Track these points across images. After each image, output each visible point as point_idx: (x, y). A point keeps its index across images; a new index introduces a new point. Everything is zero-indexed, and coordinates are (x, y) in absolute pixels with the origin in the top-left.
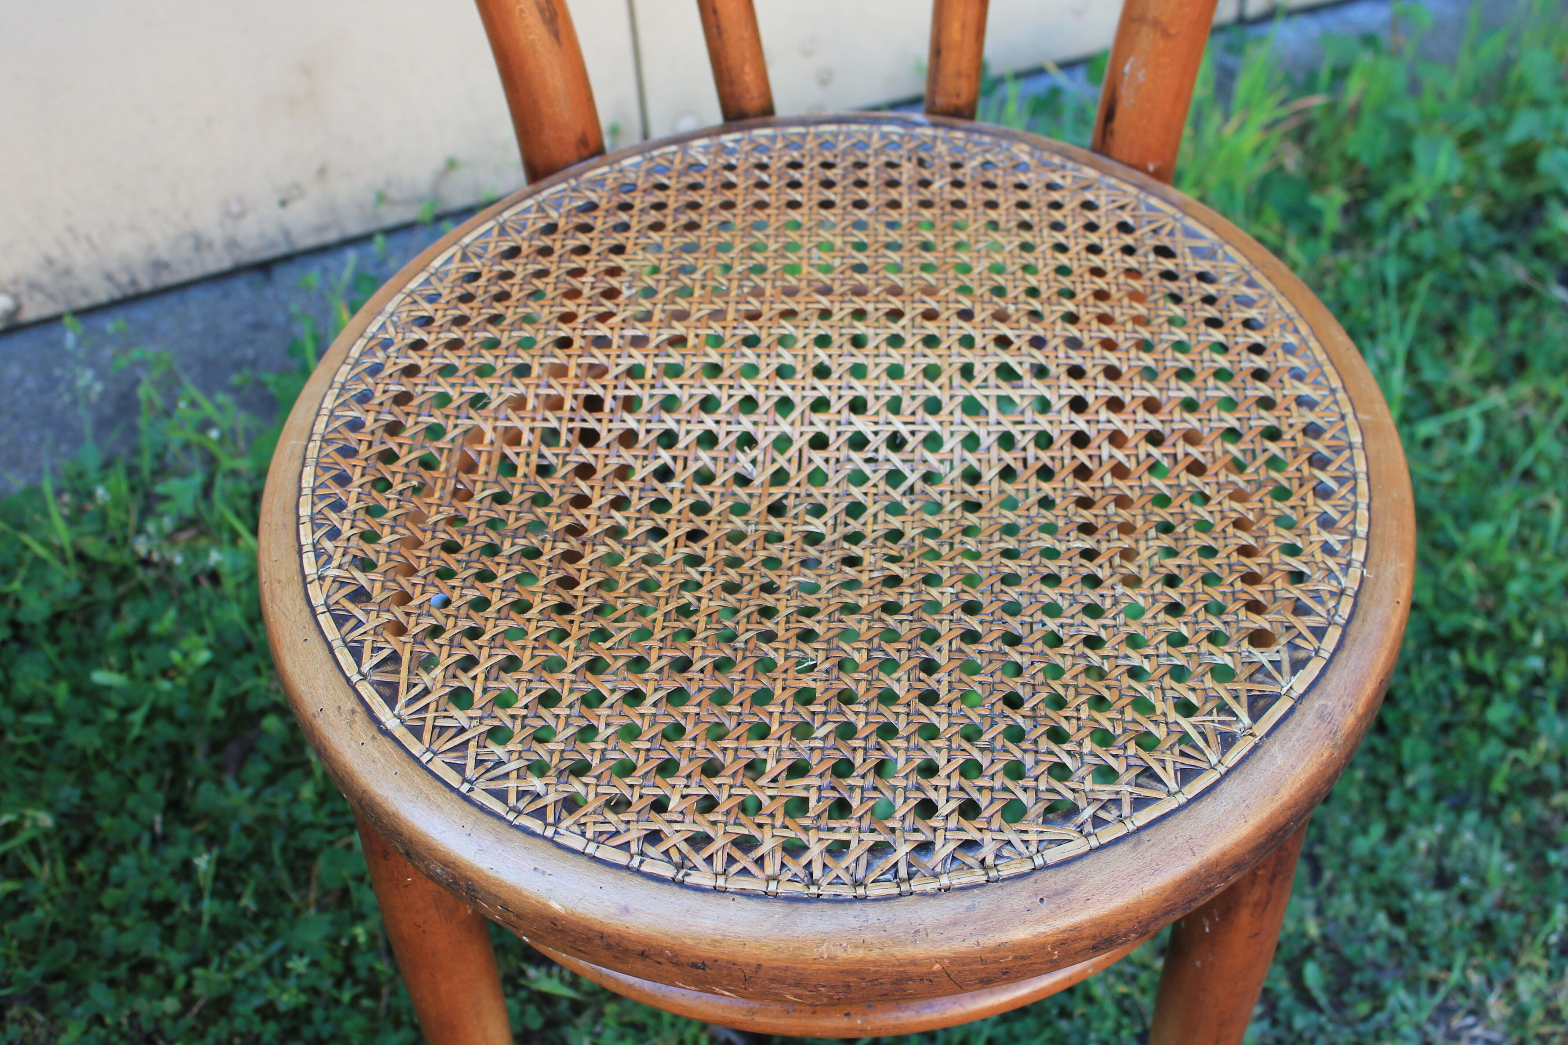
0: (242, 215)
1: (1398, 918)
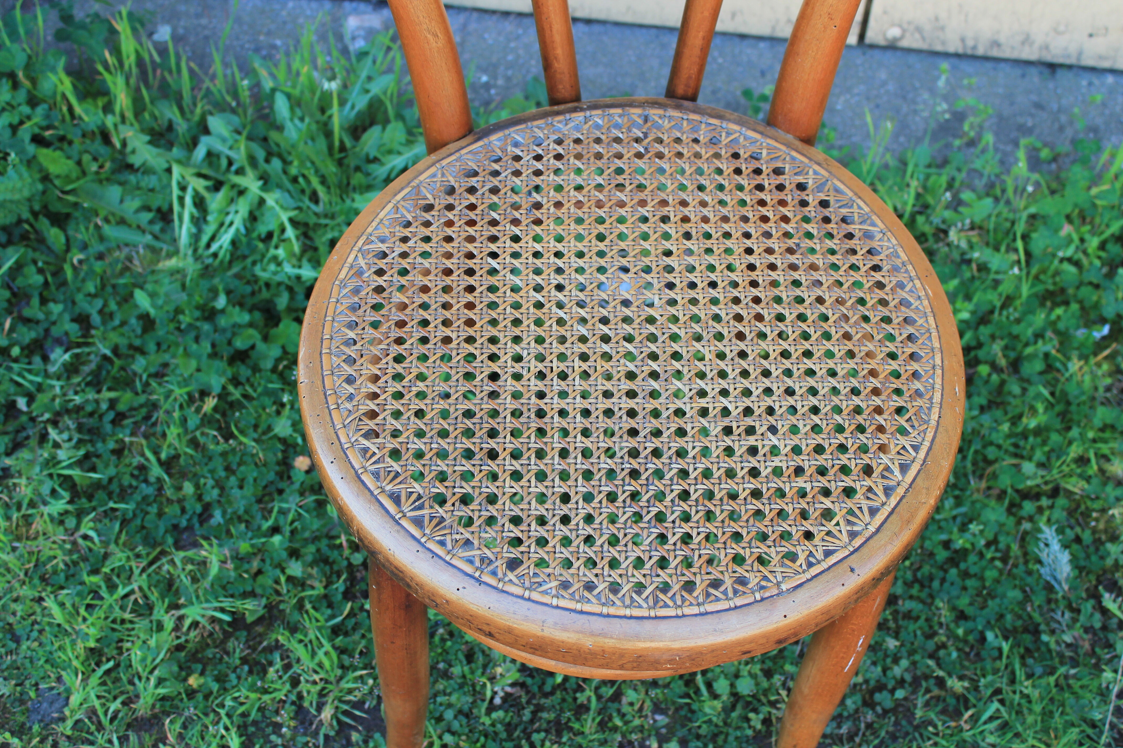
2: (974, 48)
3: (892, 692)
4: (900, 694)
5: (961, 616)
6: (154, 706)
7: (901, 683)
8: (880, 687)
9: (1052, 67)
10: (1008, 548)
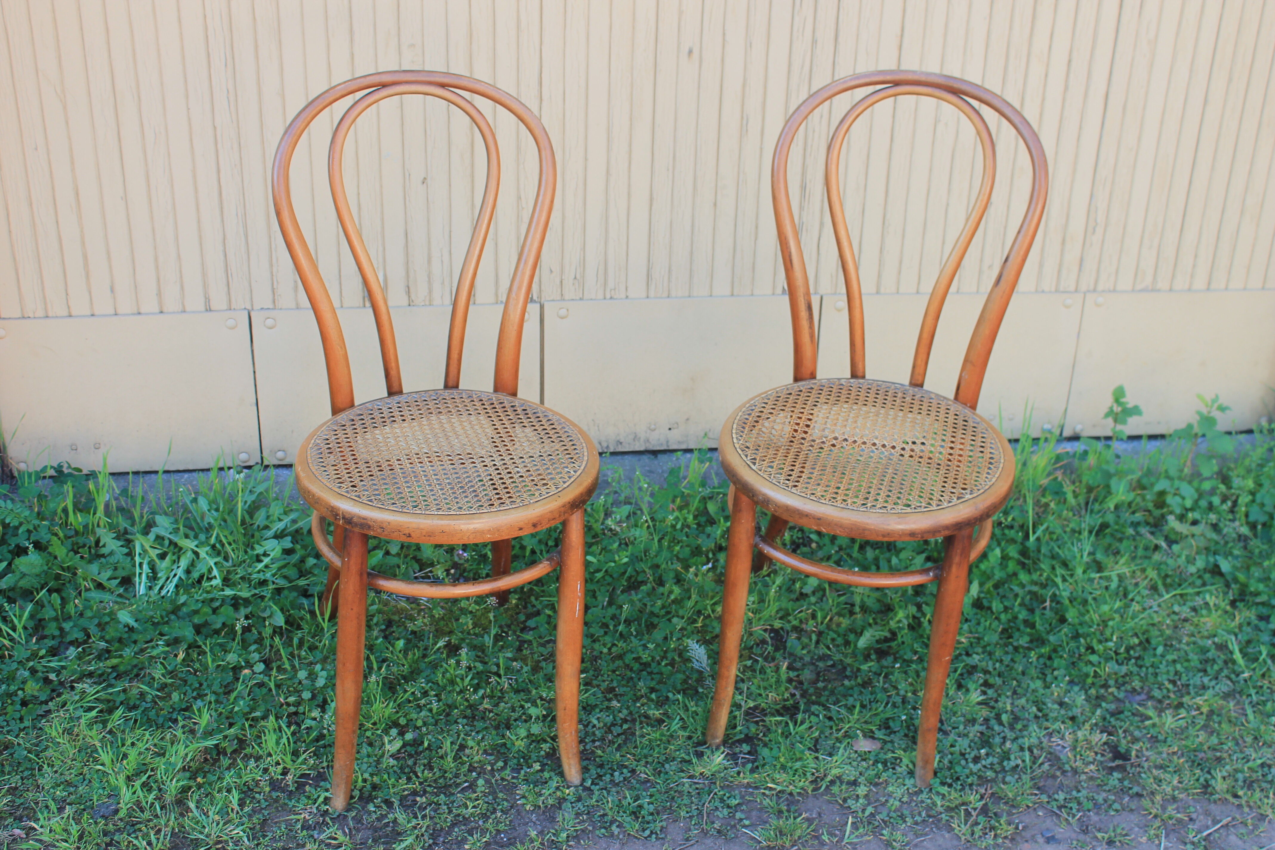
0: (654, 430)
1: (1040, 710)
2: (608, 447)
3: (621, 726)
4: (625, 726)
5: (652, 690)
6: (176, 796)
7: (625, 721)
8: (613, 725)
9: (655, 453)
10: (673, 659)
